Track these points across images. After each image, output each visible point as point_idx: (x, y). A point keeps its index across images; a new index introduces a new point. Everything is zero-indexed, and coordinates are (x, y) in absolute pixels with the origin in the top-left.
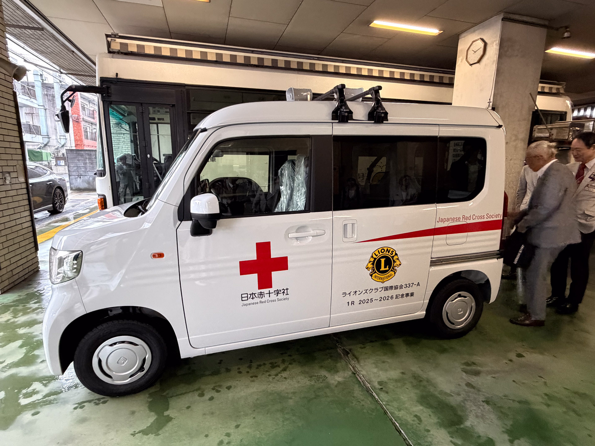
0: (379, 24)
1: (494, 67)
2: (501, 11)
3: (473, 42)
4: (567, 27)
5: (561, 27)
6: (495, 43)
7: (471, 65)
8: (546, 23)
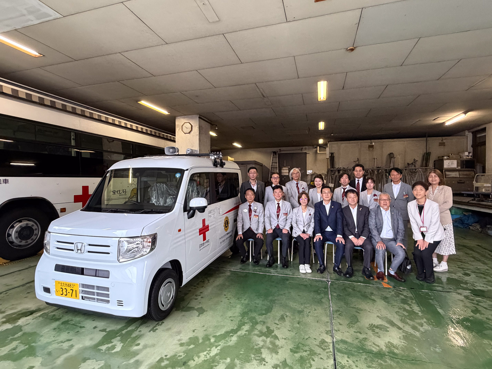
0: (144, 103)
1: (198, 137)
2: (197, 114)
3: (185, 123)
4: (216, 125)
5: (214, 125)
6: (196, 127)
7: (185, 133)
8: (210, 122)
